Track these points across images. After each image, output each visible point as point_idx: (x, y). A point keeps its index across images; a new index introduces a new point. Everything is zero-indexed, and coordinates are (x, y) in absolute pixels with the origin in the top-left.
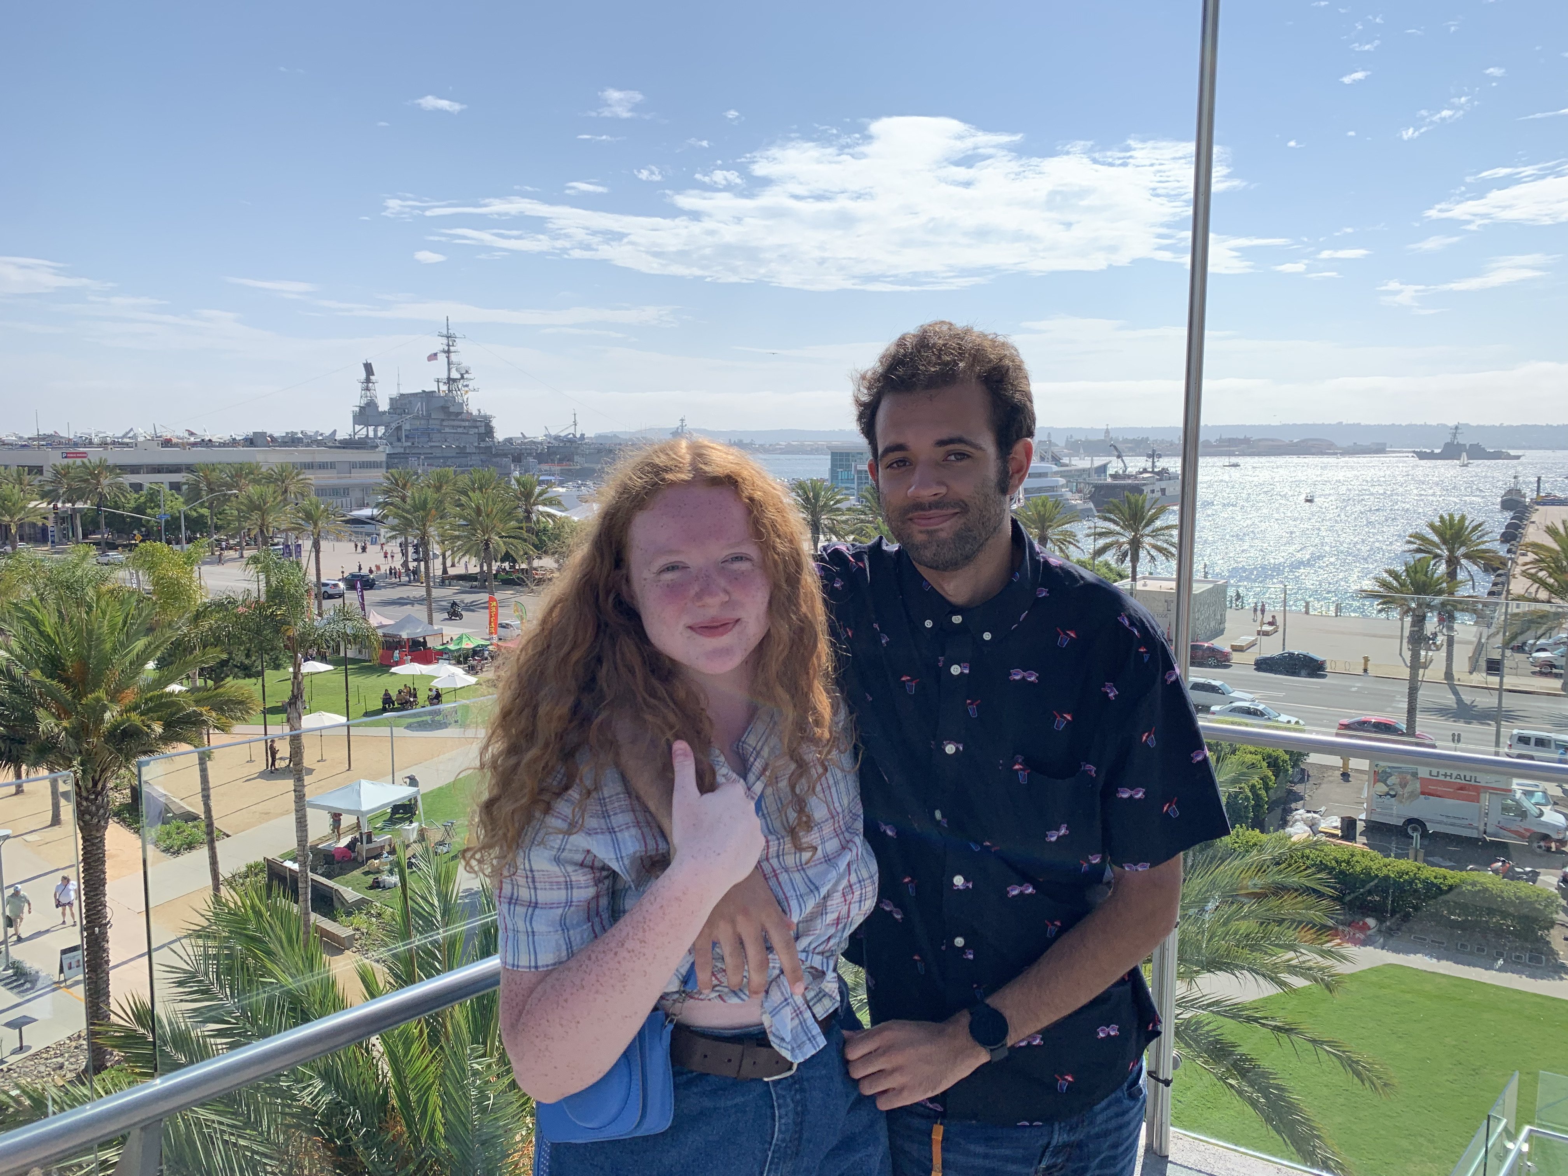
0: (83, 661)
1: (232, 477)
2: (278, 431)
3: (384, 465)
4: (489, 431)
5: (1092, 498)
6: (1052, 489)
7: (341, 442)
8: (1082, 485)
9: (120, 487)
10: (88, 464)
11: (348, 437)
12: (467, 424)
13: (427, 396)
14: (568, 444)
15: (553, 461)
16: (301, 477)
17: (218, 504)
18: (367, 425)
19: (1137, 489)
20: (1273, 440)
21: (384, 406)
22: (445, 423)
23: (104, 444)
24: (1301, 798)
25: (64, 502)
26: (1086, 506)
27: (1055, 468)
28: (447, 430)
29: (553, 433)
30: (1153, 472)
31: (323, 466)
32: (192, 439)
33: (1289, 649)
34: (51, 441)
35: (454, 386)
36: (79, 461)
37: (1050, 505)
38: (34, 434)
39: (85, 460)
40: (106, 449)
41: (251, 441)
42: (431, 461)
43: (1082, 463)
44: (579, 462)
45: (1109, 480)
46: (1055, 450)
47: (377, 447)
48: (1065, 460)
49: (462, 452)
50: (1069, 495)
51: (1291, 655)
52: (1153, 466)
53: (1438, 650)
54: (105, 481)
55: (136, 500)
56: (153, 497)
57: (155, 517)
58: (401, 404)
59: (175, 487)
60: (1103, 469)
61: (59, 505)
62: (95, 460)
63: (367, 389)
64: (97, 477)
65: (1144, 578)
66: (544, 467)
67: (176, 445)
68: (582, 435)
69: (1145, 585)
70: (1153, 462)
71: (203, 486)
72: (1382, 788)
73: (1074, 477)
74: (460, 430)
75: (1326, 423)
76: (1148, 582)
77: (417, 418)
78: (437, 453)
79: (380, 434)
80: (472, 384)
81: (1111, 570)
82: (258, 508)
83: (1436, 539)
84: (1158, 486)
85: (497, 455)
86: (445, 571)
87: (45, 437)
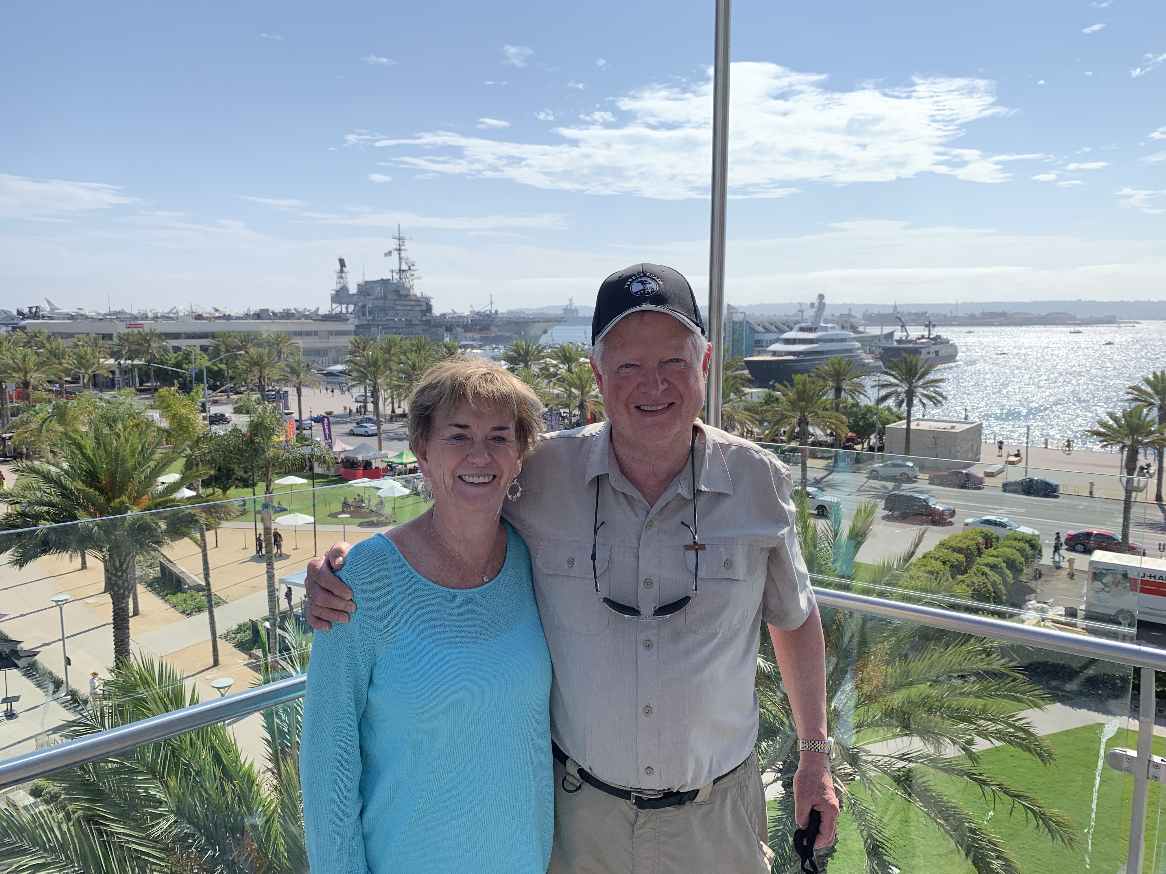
0: (112, 476)
1: (242, 342)
2: (278, 309)
3: (353, 333)
4: (429, 308)
5: (882, 358)
6: (850, 350)
7: (322, 316)
8: (874, 348)
9: (166, 350)
10: (142, 333)
11: (327, 313)
12: (413, 303)
13: (384, 282)
14: (486, 318)
15: (475, 330)
16: (292, 341)
17: (230, 361)
18: (341, 303)
19: (916, 351)
20: (1025, 314)
21: (353, 290)
22: (397, 303)
23: (156, 318)
24: (1034, 591)
25: (126, 360)
26: (877, 364)
27: (852, 335)
28: (399, 308)
29: (477, 310)
30: (929, 338)
31: (309, 334)
32: (217, 314)
33: (1030, 476)
34: (118, 316)
35: (403, 275)
36: (136, 330)
37: (843, 363)
38: (106, 311)
39: (141, 330)
40: (156, 321)
41: (258, 316)
42: (387, 330)
43: (874, 331)
44: (494, 331)
45: (895, 344)
46: (853, 321)
47: (348, 320)
48: (861, 329)
49: (409, 324)
50: (863, 355)
51: (1031, 480)
52: (930, 334)
53: (1151, 477)
54: (154, 344)
55: (176, 358)
56: (187, 356)
57: (189, 370)
58: (365, 289)
59: (204, 349)
60: (891, 335)
61: (122, 362)
62: (147, 329)
63: (341, 277)
64: (148, 342)
65: (918, 420)
66: (469, 335)
67: (206, 319)
68: (496, 311)
69: (918, 425)
70: (929, 331)
71: (222, 348)
72: (1098, 585)
73: (867, 341)
74: (408, 308)
75: (1068, 300)
76: (920, 422)
77: (377, 299)
78: (391, 324)
79: (350, 310)
80: (416, 274)
81: (892, 413)
82: (257, 364)
83: (1149, 390)
84: (933, 348)
85: (435, 326)
86: (393, 411)
87: (115, 313)
